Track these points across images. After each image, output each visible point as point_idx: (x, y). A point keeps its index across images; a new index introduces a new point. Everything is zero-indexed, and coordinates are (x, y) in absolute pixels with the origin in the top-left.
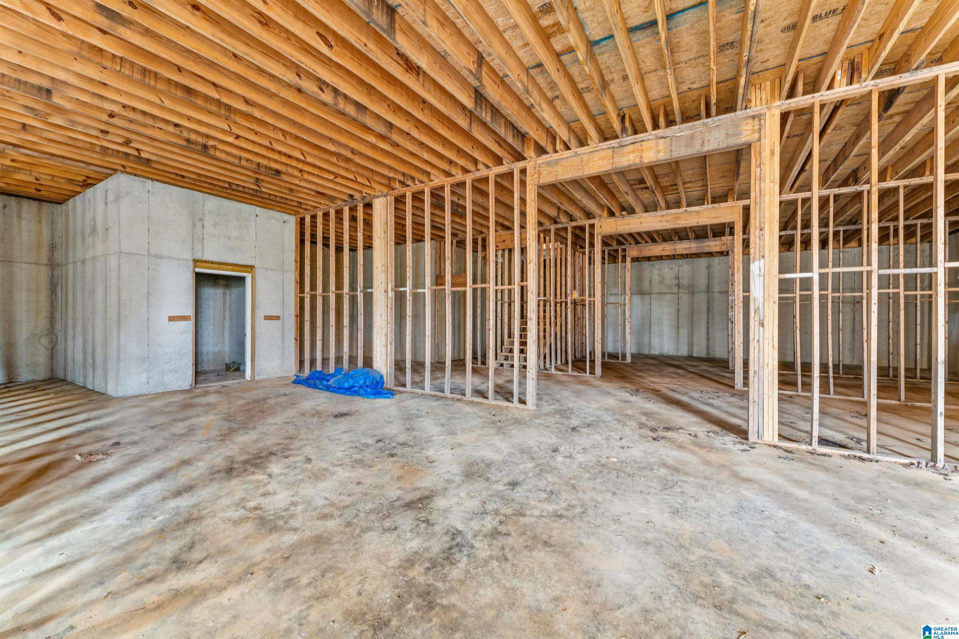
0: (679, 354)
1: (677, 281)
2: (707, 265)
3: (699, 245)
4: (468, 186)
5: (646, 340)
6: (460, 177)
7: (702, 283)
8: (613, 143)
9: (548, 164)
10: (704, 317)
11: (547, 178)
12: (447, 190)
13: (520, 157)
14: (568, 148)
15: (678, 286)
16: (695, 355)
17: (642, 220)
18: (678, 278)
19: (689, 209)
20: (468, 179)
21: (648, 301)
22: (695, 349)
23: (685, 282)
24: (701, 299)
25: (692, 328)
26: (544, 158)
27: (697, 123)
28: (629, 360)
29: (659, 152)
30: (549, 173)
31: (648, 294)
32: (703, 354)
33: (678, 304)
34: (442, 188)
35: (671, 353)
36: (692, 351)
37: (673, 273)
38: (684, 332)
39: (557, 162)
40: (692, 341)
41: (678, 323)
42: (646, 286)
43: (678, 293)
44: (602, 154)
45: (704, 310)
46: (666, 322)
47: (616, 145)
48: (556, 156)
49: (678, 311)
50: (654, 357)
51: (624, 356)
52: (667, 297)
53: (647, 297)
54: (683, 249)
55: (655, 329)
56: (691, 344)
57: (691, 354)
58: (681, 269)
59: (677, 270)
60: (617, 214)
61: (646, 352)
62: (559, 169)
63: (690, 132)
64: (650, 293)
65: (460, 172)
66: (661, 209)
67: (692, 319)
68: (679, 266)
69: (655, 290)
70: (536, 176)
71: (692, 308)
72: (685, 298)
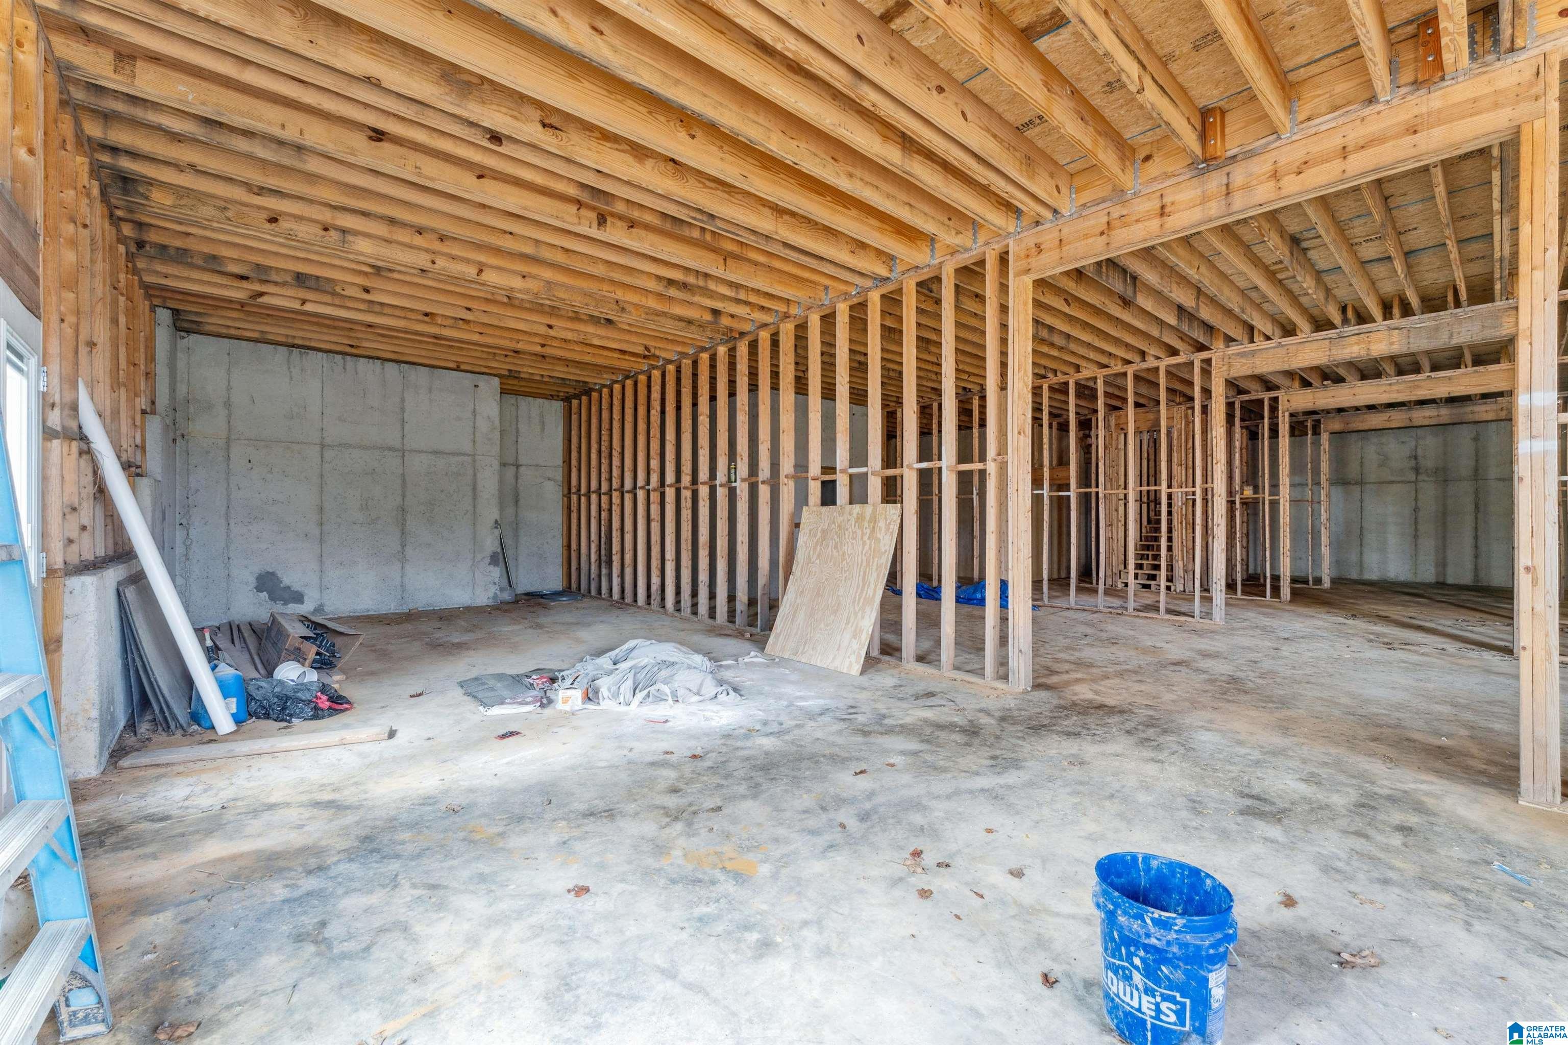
0: (1418, 580)
1: (1413, 463)
2: (1473, 435)
3: (1455, 411)
4: (1130, 378)
5: (1354, 557)
6: (1119, 368)
7: (1464, 464)
8: (1331, 333)
9: (1242, 355)
10: (1469, 520)
11: (1241, 369)
12: (1100, 382)
13: (1201, 348)
14: (1268, 338)
15: (1417, 470)
16: (1450, 581)
17: (1356, 390)
18: (1416, 458)
19: (1433, 374)
20: (1130, 370)
21: (1357, 495)
22: (1450, 570)
23: (1429, 463)
24: (1463, 492)
25: (1444, 538)
26: (1234, 349)
27: (1442, 313)
28: (1327, 584)
29: (1392, 344)
30: (1244, 364)
31: (1356, 484)
32: (1467, 578)
33: (1416, 499)
34: (1095, 379)
35: (1402, 578)
36: (1445, 575)
37: (1406, 450)
38: (1428, 545)
39: (1253, 353)
40: (1444, 558)
41: (1416, 530)
42: (1353, 470)
43: (1416, 482)
44: (1315, 345)
45: (1470, 508)
46: (1392, 528)
47: (1335, 336)
48: (1252, 347)
49: (1416, 510)
50: (1371, 583)
51: (1318, 581)
52: (1395, 488)
53: (1356, 490)
54: (1424, 417)
55: (1371, 538)
56: (1442, 564)
57: (1441, 580)
58: (1421, 442)
59: (1413, 443)
60: (1315, 384)
61: (1354, 575)
62: (1258, 360)
63: (1434, 323)
64: (1361, 483)
65: (1120, 363)
66: (1388, 375)
67: (1444, 524)
68: (1417, 439)
69: (1372, 475)
70: (1225, 368)
71: (1445, 506)
72: (1429, 490)
